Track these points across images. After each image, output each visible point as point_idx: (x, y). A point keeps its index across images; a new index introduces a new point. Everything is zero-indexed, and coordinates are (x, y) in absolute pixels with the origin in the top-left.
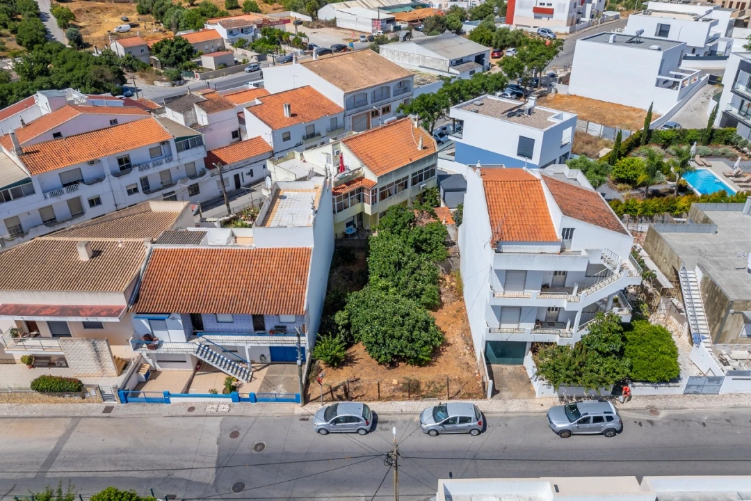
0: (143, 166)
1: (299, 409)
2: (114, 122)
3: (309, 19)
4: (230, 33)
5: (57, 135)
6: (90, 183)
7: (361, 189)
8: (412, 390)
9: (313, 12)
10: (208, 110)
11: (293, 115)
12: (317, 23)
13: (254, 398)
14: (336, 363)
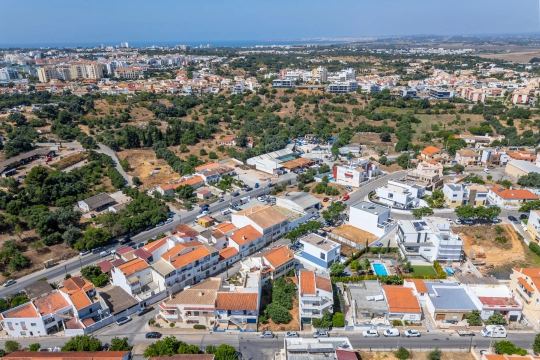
0: (202, 263)
1: (256, 333)
2: (193, 249)
3: (242, 163)
4: (208, 178)
5: (179, 255)
6: (189, 269)
7: (270, 272)
8: (283, 329)
9: (244, 160)
10: (217, 238)
11: (246, 239)
12: (245, 167)
13: (245, 331)
14: (265, 323)
